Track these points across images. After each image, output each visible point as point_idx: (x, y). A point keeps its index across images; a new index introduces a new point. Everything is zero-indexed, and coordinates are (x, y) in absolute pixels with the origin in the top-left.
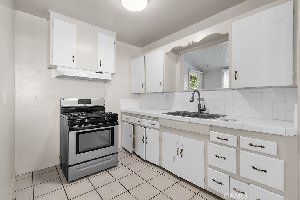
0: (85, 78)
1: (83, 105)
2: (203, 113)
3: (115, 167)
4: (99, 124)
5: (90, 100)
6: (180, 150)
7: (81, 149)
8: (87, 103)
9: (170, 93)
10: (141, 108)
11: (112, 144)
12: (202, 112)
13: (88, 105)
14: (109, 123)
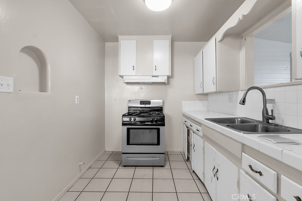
0: (144, 82)
1: (143, 106)
2: (271, 124)
3: (162, 166)
4: (146, 123)
5: (150, 101)
6: (215, 170)
7: (131, 142)
8: (147, 104)
9: (234, 93)
10: (208, 111)
11: (158, 144)
12: (270, 121)
13: (147, 106)
14: (156, 123)
